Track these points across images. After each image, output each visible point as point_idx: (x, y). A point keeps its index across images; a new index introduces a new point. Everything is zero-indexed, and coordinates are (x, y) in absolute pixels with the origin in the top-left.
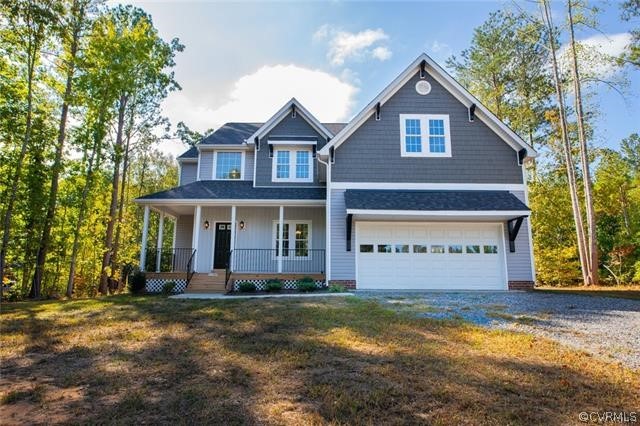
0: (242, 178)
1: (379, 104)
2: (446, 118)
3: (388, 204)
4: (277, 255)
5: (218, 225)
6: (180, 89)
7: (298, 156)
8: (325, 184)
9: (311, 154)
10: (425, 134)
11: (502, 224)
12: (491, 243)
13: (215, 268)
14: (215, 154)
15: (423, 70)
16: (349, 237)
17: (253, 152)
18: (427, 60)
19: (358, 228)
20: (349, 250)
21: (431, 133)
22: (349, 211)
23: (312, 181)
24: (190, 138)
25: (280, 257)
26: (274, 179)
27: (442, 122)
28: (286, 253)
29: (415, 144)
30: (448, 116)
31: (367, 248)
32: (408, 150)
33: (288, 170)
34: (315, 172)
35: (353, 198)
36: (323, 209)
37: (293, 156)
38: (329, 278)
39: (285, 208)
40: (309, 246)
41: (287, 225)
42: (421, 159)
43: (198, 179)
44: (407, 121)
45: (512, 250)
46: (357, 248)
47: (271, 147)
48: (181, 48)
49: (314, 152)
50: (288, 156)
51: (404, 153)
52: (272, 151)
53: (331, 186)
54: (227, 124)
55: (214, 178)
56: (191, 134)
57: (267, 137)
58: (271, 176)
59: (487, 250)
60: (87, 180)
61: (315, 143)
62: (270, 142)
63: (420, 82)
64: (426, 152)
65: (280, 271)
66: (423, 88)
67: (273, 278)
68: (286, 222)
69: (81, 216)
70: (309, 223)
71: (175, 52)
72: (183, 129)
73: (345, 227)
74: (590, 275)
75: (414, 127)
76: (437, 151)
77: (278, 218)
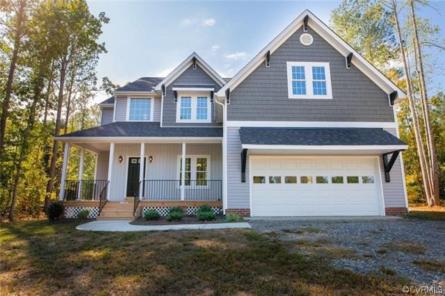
0: (151, 120)
1: (269, 52)
2: (326, 66)
3: (280, 140)
4: (181, 184)
5: (130, 159)
6: (106, 52)
7: (198, 101)
8: (221, 124)
9: (209, 99)
10: (309, 79)
11: (378, 157)
12: (369, 174)
13: (127, 196)
14: (129, 100)
15: (306, 25)
16: (244, 170)
17: (161, 98)
18: (310, 16)
19: (251, 161)
20: (243, 181)
21: (314, 78)
22: (245, 146)
23: (210, 122)
24: (112, 89)
25: (183, 187)
26: (178, 120)
27: (323, 68)
28: (188, 183)
29: (300, 87)
30: (328, 64)
31: (259, 180)
32: (294, 93)
33: (190, 112)
34: (212, 114)
35: (248, 135)
36: (220, 146)
37: (194, 102)
38: (225, 207)
39: (187, 145)
40: (208, 178)
41: (190, 159)
42: (307, 100)
43: (114, 121)
44: (293, 68)
45: (387, 180)
46: (251, 180)
47: (175, 93)
48: (107, 21)
49: (212, 97)
50: (190, 101)
51: (291, 96)
52: (176, 97)
53: (227, 124)
54: (142, 79)
55: (127, 120)
56: (114, 87)
57: (172, 85)
58: (175, 117)
59: (366, 180)
60: (29, 123)
61: (213, 89)
62: (174, 89)
63: (304, 35)
64: (310, 95)
65: (182, 199)
66: (306, 40)
67: (176, 205)
68: (189, 157)
69: (23, 153)
70: (208, 157)
71: (102, 23)
72: (107, 83)
73: (240, 161)
74: (433, 197)
75: (299, 72)
76: (320, 94)
77: (181, 154)
